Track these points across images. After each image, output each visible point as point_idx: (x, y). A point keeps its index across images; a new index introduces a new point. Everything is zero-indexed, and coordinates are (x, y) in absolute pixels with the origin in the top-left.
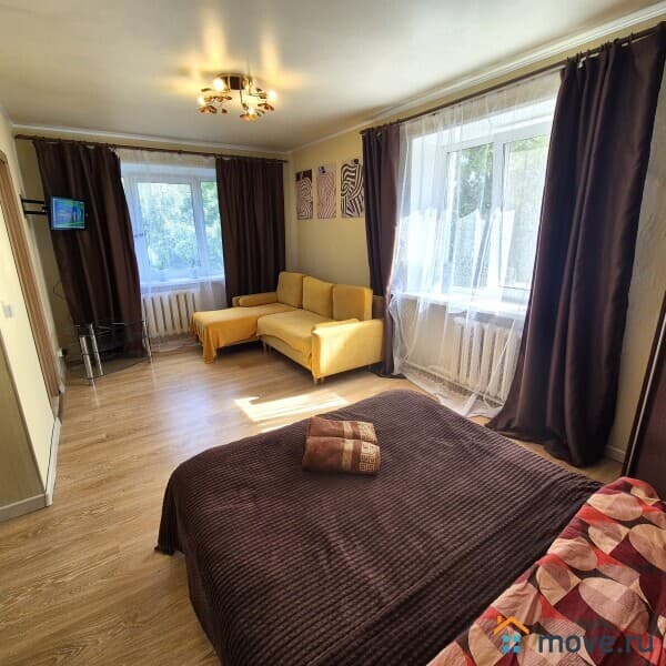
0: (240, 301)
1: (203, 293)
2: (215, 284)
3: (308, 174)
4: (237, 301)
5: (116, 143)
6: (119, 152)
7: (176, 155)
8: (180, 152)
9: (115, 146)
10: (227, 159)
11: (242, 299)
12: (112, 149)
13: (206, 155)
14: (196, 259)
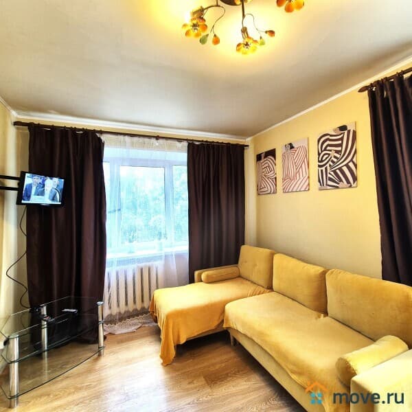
0: (203, 276)
1: (166, 266)
2: (179, 256)
3: (272, 153)
4: (200, 275)
5: (103, 130)
6: (104, 138)
7: (153, 140)
8: (157, 138)
9: (101, 132)
10: (197, 143)
11: (205, 274)
12: (98, 135)
13: (180, 140)
14: (163, 232)
